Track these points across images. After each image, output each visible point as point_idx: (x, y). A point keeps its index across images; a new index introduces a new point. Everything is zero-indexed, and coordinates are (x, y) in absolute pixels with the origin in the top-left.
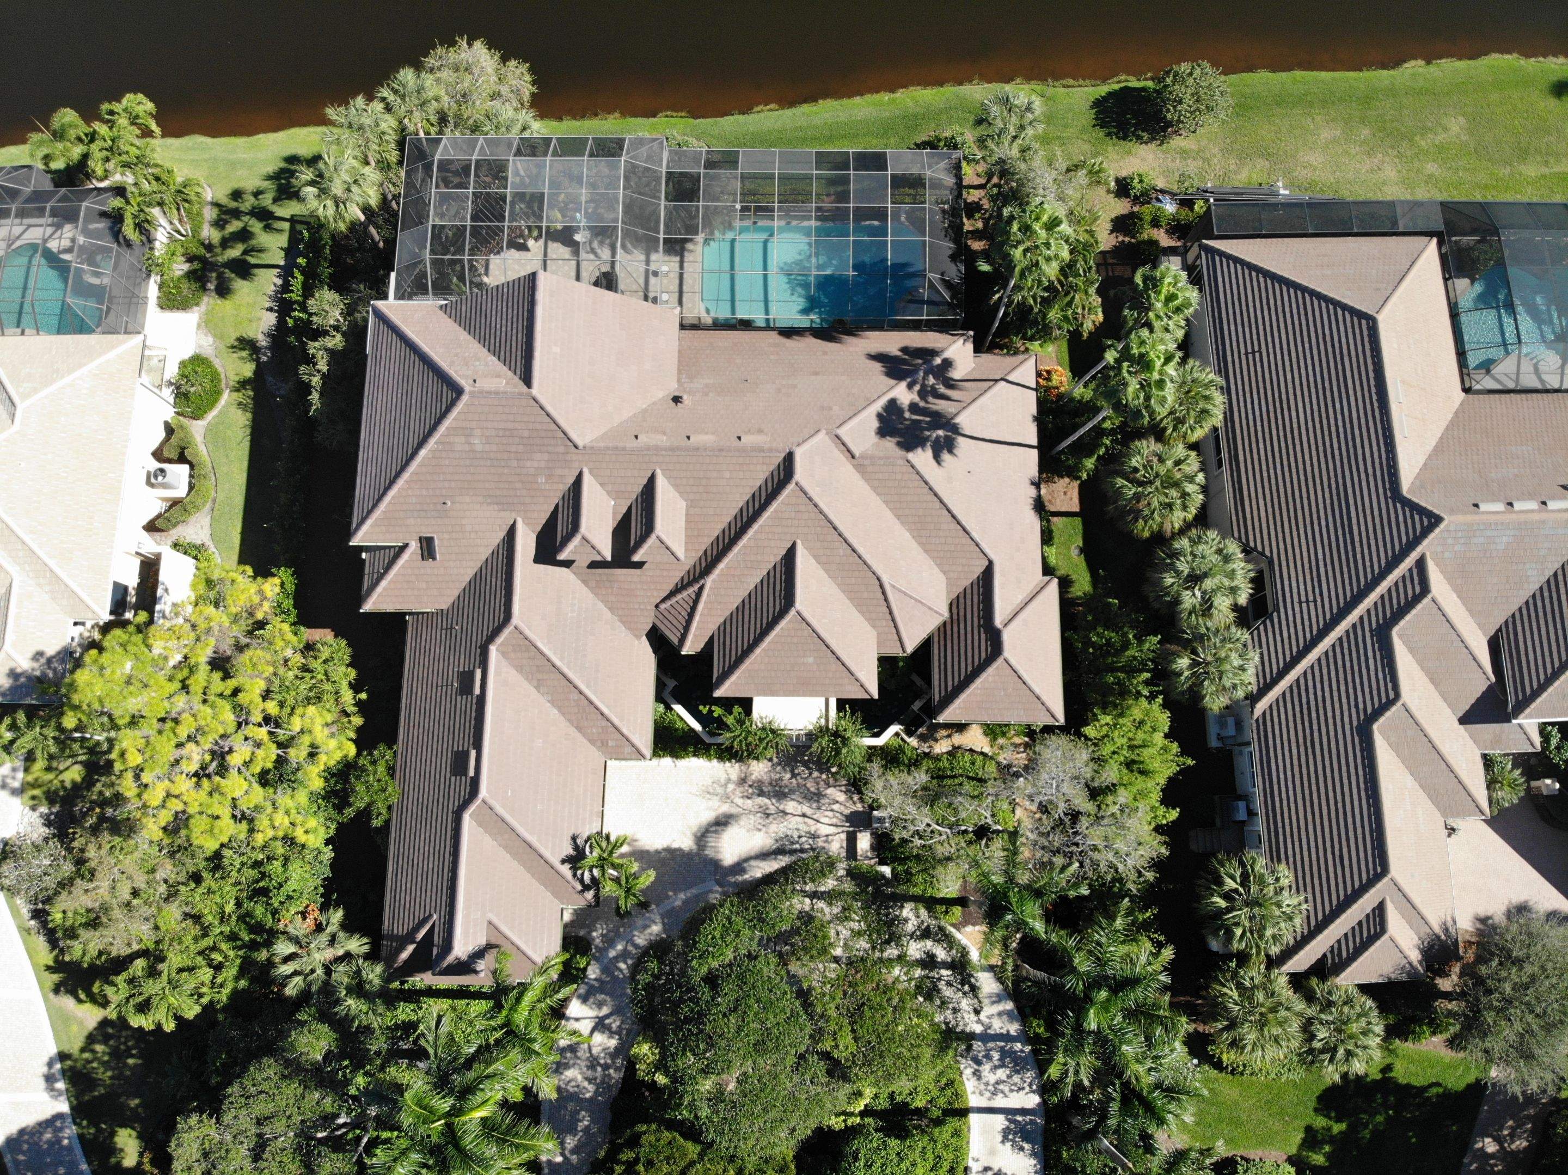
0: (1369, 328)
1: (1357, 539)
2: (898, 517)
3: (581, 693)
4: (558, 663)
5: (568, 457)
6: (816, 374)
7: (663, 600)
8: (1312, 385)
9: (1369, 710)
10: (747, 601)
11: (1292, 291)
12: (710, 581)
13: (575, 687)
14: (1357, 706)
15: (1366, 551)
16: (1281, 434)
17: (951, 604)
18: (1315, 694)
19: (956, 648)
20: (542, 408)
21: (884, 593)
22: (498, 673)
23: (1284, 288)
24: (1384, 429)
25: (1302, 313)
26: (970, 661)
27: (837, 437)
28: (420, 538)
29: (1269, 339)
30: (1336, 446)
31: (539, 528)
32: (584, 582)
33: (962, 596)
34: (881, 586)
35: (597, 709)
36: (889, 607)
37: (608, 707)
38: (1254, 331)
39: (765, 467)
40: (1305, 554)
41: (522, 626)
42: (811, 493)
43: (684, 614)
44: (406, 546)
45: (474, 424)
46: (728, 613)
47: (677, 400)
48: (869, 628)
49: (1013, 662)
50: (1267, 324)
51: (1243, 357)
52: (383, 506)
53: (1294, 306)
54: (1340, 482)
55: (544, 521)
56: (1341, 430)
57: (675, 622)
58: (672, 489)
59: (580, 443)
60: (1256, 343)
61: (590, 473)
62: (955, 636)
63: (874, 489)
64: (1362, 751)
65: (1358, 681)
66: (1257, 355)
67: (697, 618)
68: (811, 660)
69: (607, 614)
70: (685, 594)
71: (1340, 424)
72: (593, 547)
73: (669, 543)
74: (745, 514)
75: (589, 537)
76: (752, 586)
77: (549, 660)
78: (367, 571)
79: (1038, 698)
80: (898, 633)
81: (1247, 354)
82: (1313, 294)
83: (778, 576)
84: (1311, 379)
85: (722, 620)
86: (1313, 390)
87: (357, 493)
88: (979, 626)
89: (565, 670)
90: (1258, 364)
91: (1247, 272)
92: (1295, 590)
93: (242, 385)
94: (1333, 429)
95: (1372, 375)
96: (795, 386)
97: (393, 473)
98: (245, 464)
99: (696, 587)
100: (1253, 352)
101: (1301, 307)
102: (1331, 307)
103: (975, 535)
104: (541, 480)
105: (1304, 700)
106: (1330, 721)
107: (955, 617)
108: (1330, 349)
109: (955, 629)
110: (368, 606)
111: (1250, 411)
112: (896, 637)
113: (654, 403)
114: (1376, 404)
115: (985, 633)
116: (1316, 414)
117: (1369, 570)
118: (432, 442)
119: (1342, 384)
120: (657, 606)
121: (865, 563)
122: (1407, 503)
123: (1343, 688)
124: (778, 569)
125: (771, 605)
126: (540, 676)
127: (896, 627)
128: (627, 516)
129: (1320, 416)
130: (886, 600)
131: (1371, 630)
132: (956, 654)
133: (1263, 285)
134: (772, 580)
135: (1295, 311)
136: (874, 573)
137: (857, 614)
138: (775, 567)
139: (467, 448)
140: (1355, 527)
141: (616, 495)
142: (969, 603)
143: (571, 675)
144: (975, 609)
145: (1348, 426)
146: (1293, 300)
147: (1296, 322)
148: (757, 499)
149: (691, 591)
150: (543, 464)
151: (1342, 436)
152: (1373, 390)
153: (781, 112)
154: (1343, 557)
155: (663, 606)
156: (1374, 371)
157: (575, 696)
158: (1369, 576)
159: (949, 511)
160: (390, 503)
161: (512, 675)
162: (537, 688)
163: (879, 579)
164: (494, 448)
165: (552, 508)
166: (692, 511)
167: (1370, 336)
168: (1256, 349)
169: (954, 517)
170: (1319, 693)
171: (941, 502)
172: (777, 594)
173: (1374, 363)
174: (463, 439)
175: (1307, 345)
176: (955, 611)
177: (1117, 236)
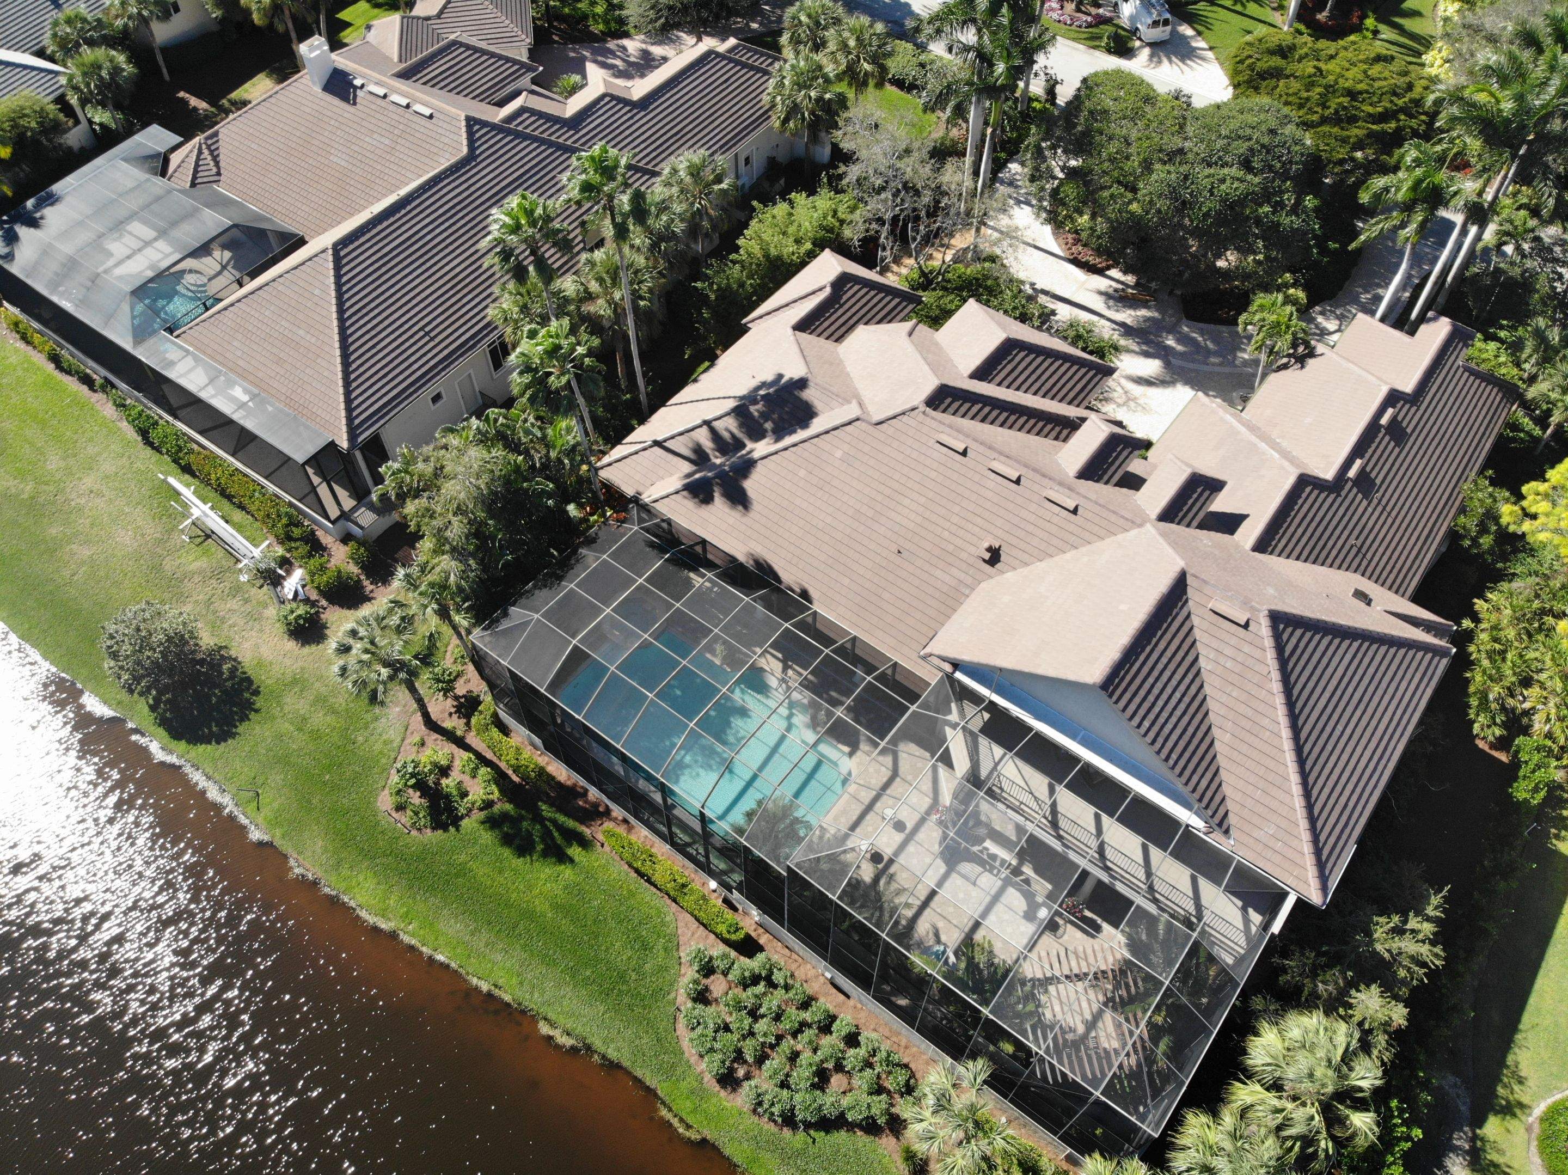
0: (345, 246)
1: (522, 170)
8: (424, 267)
9: (628, 108)
11: (349, 332)
14: (631, 118)
15: (526, 159)
18: (645, 148)
23: (350, 340)
24: (425, 191)
25: (364, 311)
28: (1369, 605)
29: (406, 326)
30: (463, 222)
38: (407, 344)
50: (392, 337)
51: (437, 340)
53: (362, 322)
56: (447, 224)
60: (417, 337)
64: (655, 100)
65: (615, 125)
66: (427, 329)
71: (443, 227)
81: (432, 339)
82: (341, 311)
84: (419, 271)
86: (428, 265)
88: (841, 305)
90: (434, 323)
91: (354, 385)
93: (1510, 1109)
94: (450, 231)
95: (385, 224)
100: (427, 334)
101: (360, 315)
102: (344, 289)
105: (654, 154)
106: (654, 130)
108: (384, 269)
113: (1021, 566)
114: (409, 208)
115: (846, 292)
116: (447, 251)
117: (538, 151)
119: (409, 243)
122: (472, 147)
123: (627, 132)
129: (446, 247)
131: (577, 132)
133: (359, 362)
134: (1011, 377)
135: (366, 319)
140: (515, 175)
144: (832, 318)
145: (440, 220)
146: (357, 326)
147: (376, 311)
151: (451, 221)
152: (398, 216)
154: (542, 173)
158: (543, 148)
167: (352, 242)
168: (422, 333)
173: (374, 226)
175: (392, 291)
177: (372, 591)
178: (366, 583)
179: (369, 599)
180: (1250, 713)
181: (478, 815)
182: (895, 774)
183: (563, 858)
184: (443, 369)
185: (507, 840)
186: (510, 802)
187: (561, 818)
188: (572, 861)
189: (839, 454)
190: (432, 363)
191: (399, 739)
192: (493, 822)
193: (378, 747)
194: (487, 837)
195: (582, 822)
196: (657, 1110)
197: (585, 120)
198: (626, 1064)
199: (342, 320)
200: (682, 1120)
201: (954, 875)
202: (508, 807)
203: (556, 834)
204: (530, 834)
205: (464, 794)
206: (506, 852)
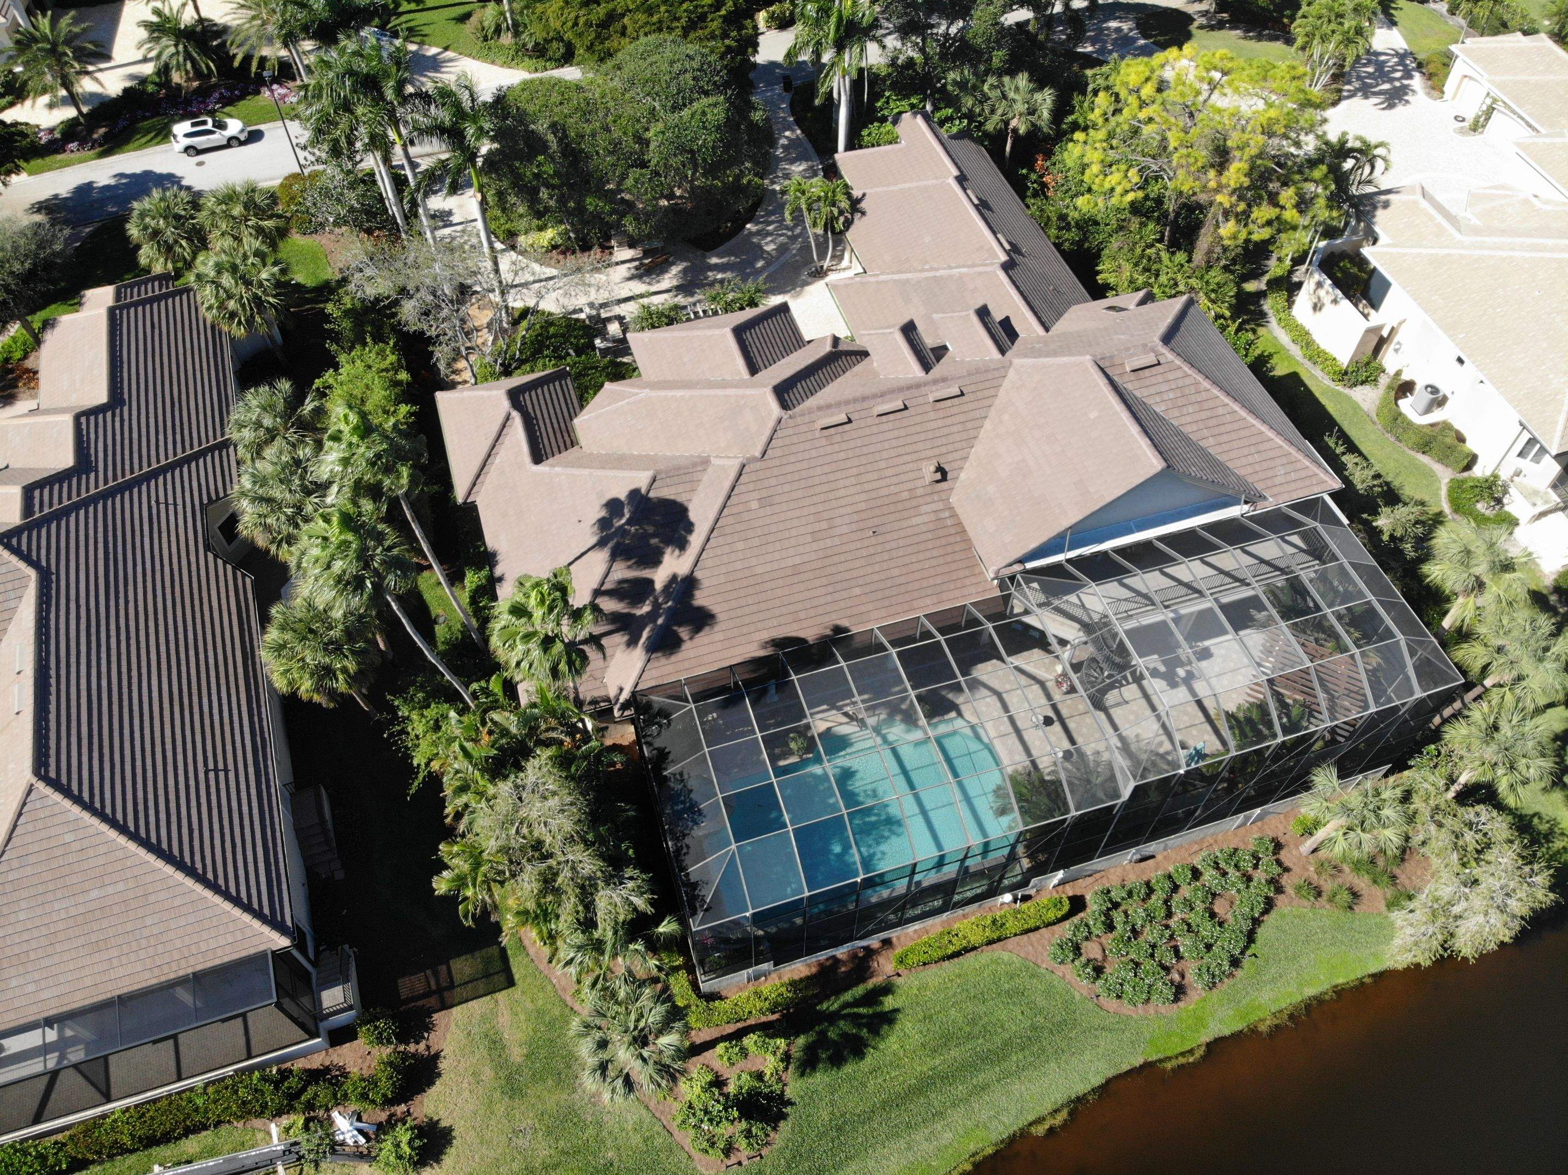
0: (47, 765)
8: (136, 716)
9: (109, 414)
11: (154, 840)
14: (122, 421)
15: (91, 531)
16: (184, 669)
23: (165, 846)
24: (47, 643)
25: (141, 807)
29: (192, 783)
30: (113, 640)
38: (214, 798)
40: (165, 545)
50: (194, 804)
53: (152, 819)
54: (112, 603)
56: (104, 656)
60: (212, 783)
64: (122, 388)
65: (118, 438)
66: (211, 766)
71: (104, 662)
81: (226, 770)
82: (122, 829)
83: (758, 358)
84: (137, 722)
88: (536, 417)
90: (210, 755)
91: (221, 882)
92: (181, 517)
94: (114, 659)
95: (53, 708)
100: (216, 771)
101: (141, 815)
102: (98, 805)
108: (106, 751)
111: (225, 701)
114: (53, 673)
115: (528, 411)
116: (135, 680)
117: (91, 515)
119: (95, 705)
122: (35, 564)
123: (135, 435)
124: (761, 362)
129: (130, 678)
131: (97, 472)
133: (198, 857)
134: (764, 357)
135: (152, 812)
140: (101, 556)
142: (553, 441)
144: (544, 433)
145: (94, 658)
146: (153, 827)
147: (151, 796)
151: (104, 649)
152: (53, 689)
153: (1022, 1122)
154: (119, 533)
156: (48, 712)
158: (90, 510)
167: (47, 756)
168: (212, 775)
170: (161, 437)
173: (47, 721)
175: (139, 763)
177: (428, 1047)
178: (412, 1048)
179: (437, 1056)
180: (1208, 414)
181: (789, 1076)
182: (999, 695)
183: (889, 1018)
184: (268, 787)
185: (837, 1061)
186: (797, 1036)
187: (848, 996)
188: (896, 1011)
189: (754, 505)
190: (253, 791)
191: (644, 1112)
192: (808, 1064)
193: (636, 1140)
194: (820, 1079)
195: (863, 979)
196: (1164, 1070)
197: (89, 455)
198: (1111, 1073)
199: (134, 837)
200: (1183, 1054)
201: (1112, 711)
202: (801, 1041)
203: (862, 1010)
204: (844, 1035)
205: (760, 1076)
206: (848, 1069)
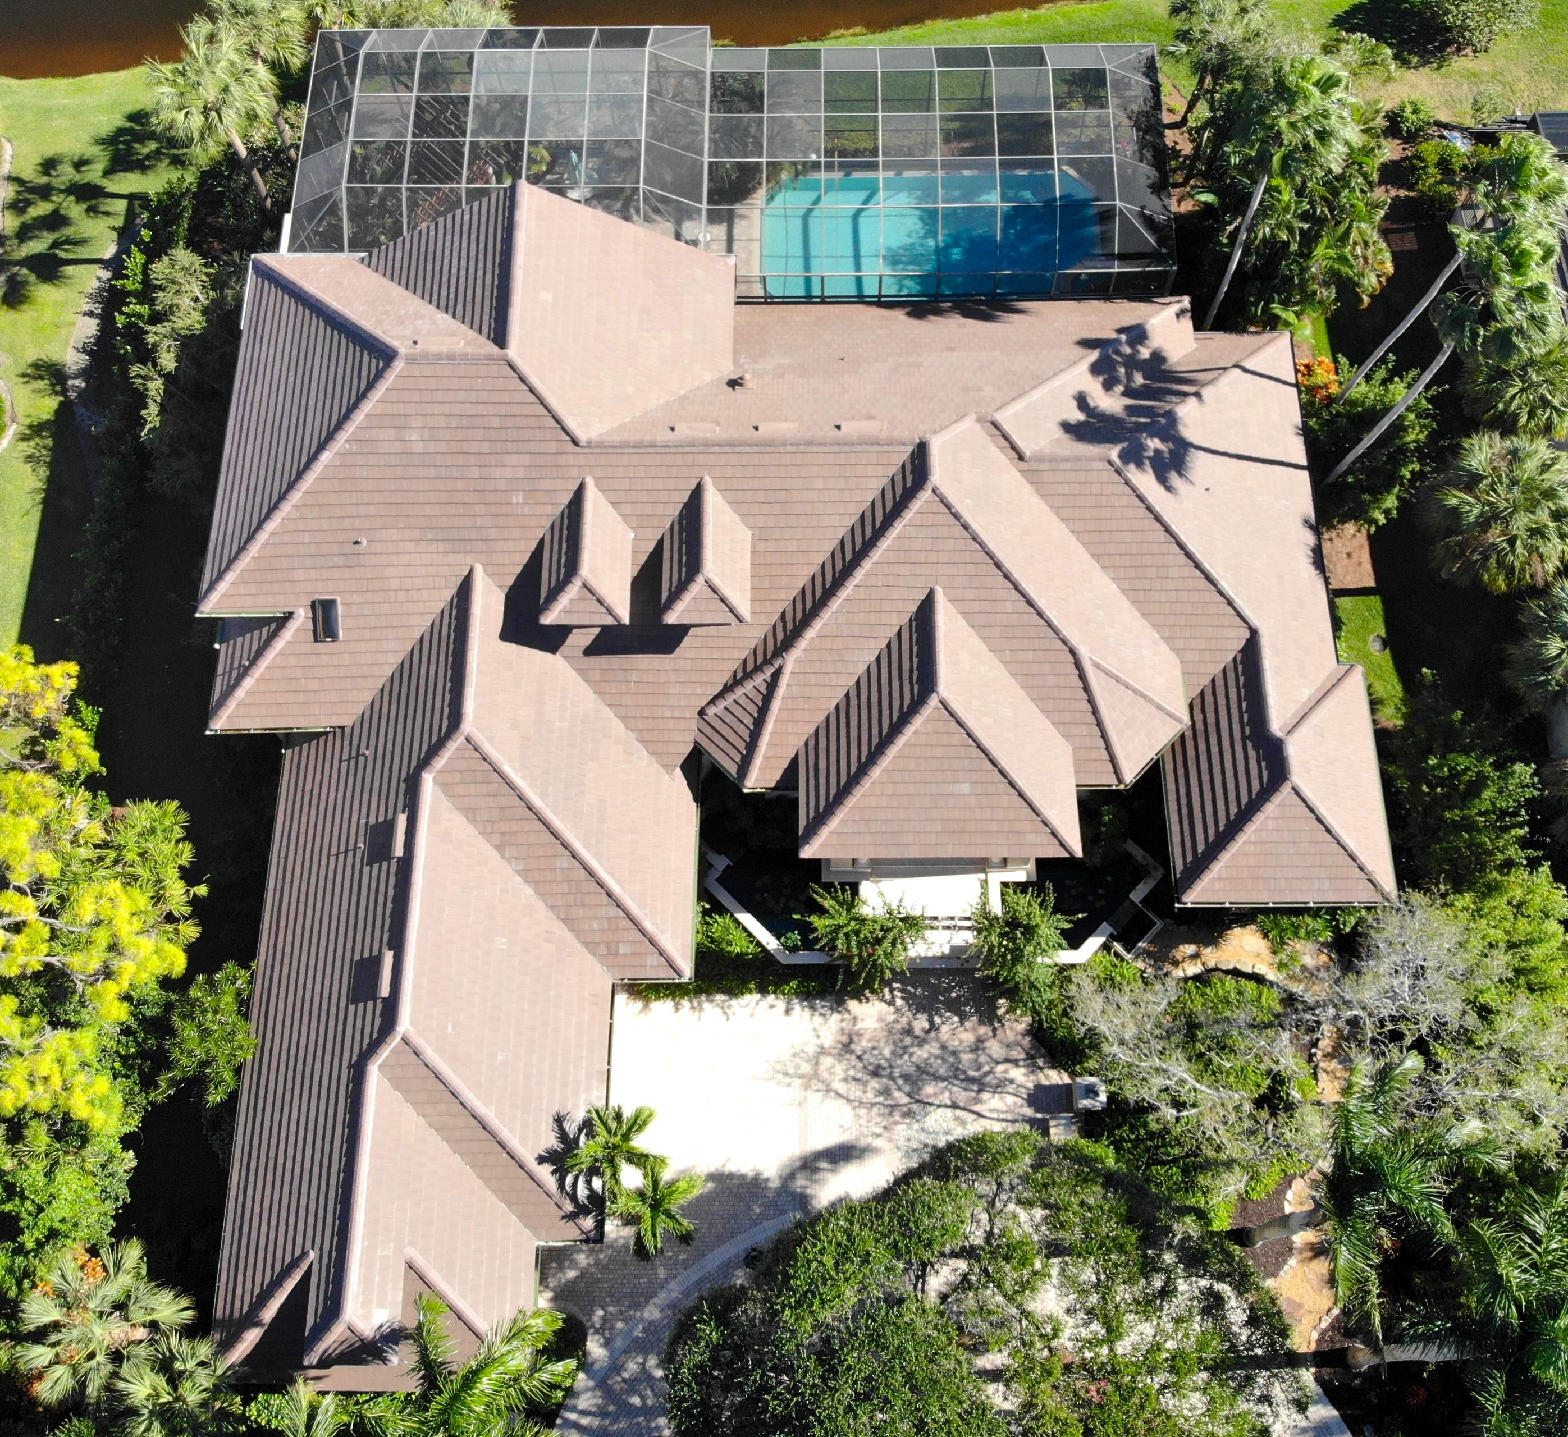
2: (1096, 557)
3: (574, 856)
4: (537, 802)
5: (563, 460)
6: (951, 349)
7: (712, 702)
10: (853, 695)
12: (791, 661)
13: (565, 846)
17: (1191, 706)
19: (1206, 777)
20: (522, 379)
21: (1082, 677)
22: (434, 819)
26: (1232, 796)
27: (995, 425)
28: (313, 605)
31: (510, 581)
32: (581, 671)
33: (1208, 692)
34: (1078, 664)
35: (601, 884)
36: (1091, 701)
37: (619, 882)
39: (880, 470)
41: (479, 738)
42: (959, 507)
43: (748, 721)
44: (290, 615)
45: (412, 409)
46: (821, 718)
47: (733, 384)
48: (1059, 739)
49: (1307, 792)
52: (254, 549)
55: (519, 569)
57: (732, 737)
58: (727, 507)
59: (582, 436)
61: (597, 486)
62: (1203, 757)
63: (1056, 509)
67: (769, 727)
68: (965, 788)
69: (618, 727)
70: (749, 686)
72: (600, 601)
73: (726, 591)
74: (848, 547)
75: (595, 584)
76: (862, 669)
77: (521, 797)
78: (220, 670)
79: (1353, 858)
80: (1108, 748)
83: (905, 647)
85: (812, 730)
87: (213, 536)
88: (1244, 738)
89: (550, 815)
93: (37, 429)
96: (919, 365)
97: (275, 497)
98: (32, 536)
99: (769, 671)
103: (1224, 585)
104: (518, 498)
107: (1200, 726)
109: (1202, 747)
110: (220, 724)
112: (1105, 755)
113: (699, 388)
115: (1256, 748)
118: (342, 438)
120: (702, 713)
121: (1050, 625)
124: (905, 636)
125: (896, 694)
126: (504, 827)
127: (1104, 737)
128: (655, 558)
130: (1087, 688)
132: (1207, 787)
134: (895, 655)
136: (1064, 642)
137: (1037, 714)
138: (899, 634)
139: (398, 447)
141: (636, 521)
142: (1222, 702)
143: (557, 823)
144: (1235, 711)
148: (868, 521)
149: (760, 680)
150: (520, 473)
153: (870, 37)
155: (711, 711)
157: (564, 861)
159: (1181, 545)
160: (266, 544)
161: (459, 824)
162: (500, 848)
163: (1073, 652)
164: (443, 447)
165: (533, 546)
166: (761, 546)
169: (1188, 555)
171: (1168, 530)
172: (906, 675)
174: (392, 434)
176: (1199, 717)
